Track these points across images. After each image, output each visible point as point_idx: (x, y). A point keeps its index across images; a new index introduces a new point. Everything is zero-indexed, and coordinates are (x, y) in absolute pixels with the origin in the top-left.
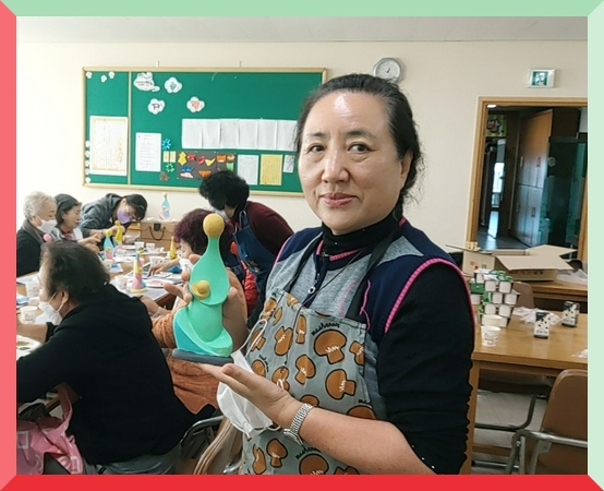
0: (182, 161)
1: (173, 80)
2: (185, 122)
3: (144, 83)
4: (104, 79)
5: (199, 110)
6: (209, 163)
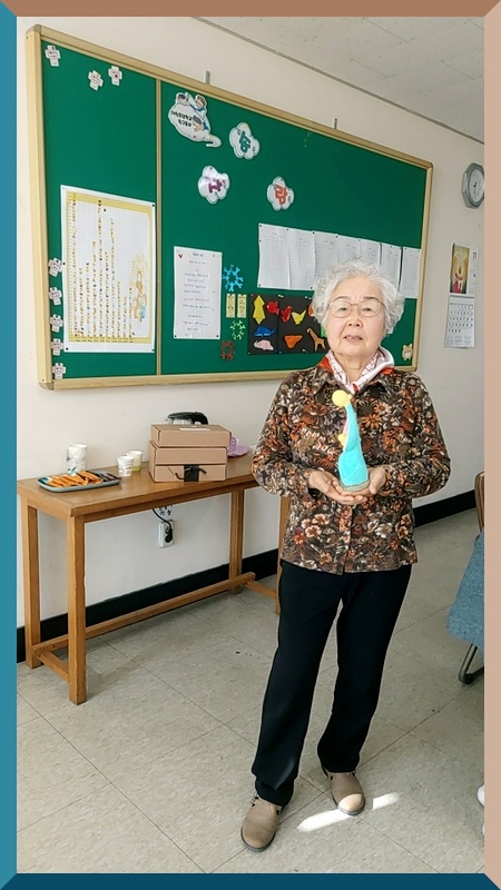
0: (259, 315)
1: (245, 129)
2: (267, 232)
3: (187, 120)
4: (95, 81)
5: (287, 206)
6: (298, 319)
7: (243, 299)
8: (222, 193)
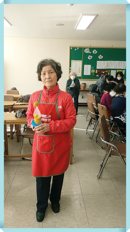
0: (96, 72)
1: (95, 50)
2: (98, 62)
3: (87, 51)
4: (76, 49)
5: (102, 58)
6: (103, 72)
7: (94, 70)
8: (91, 58)
